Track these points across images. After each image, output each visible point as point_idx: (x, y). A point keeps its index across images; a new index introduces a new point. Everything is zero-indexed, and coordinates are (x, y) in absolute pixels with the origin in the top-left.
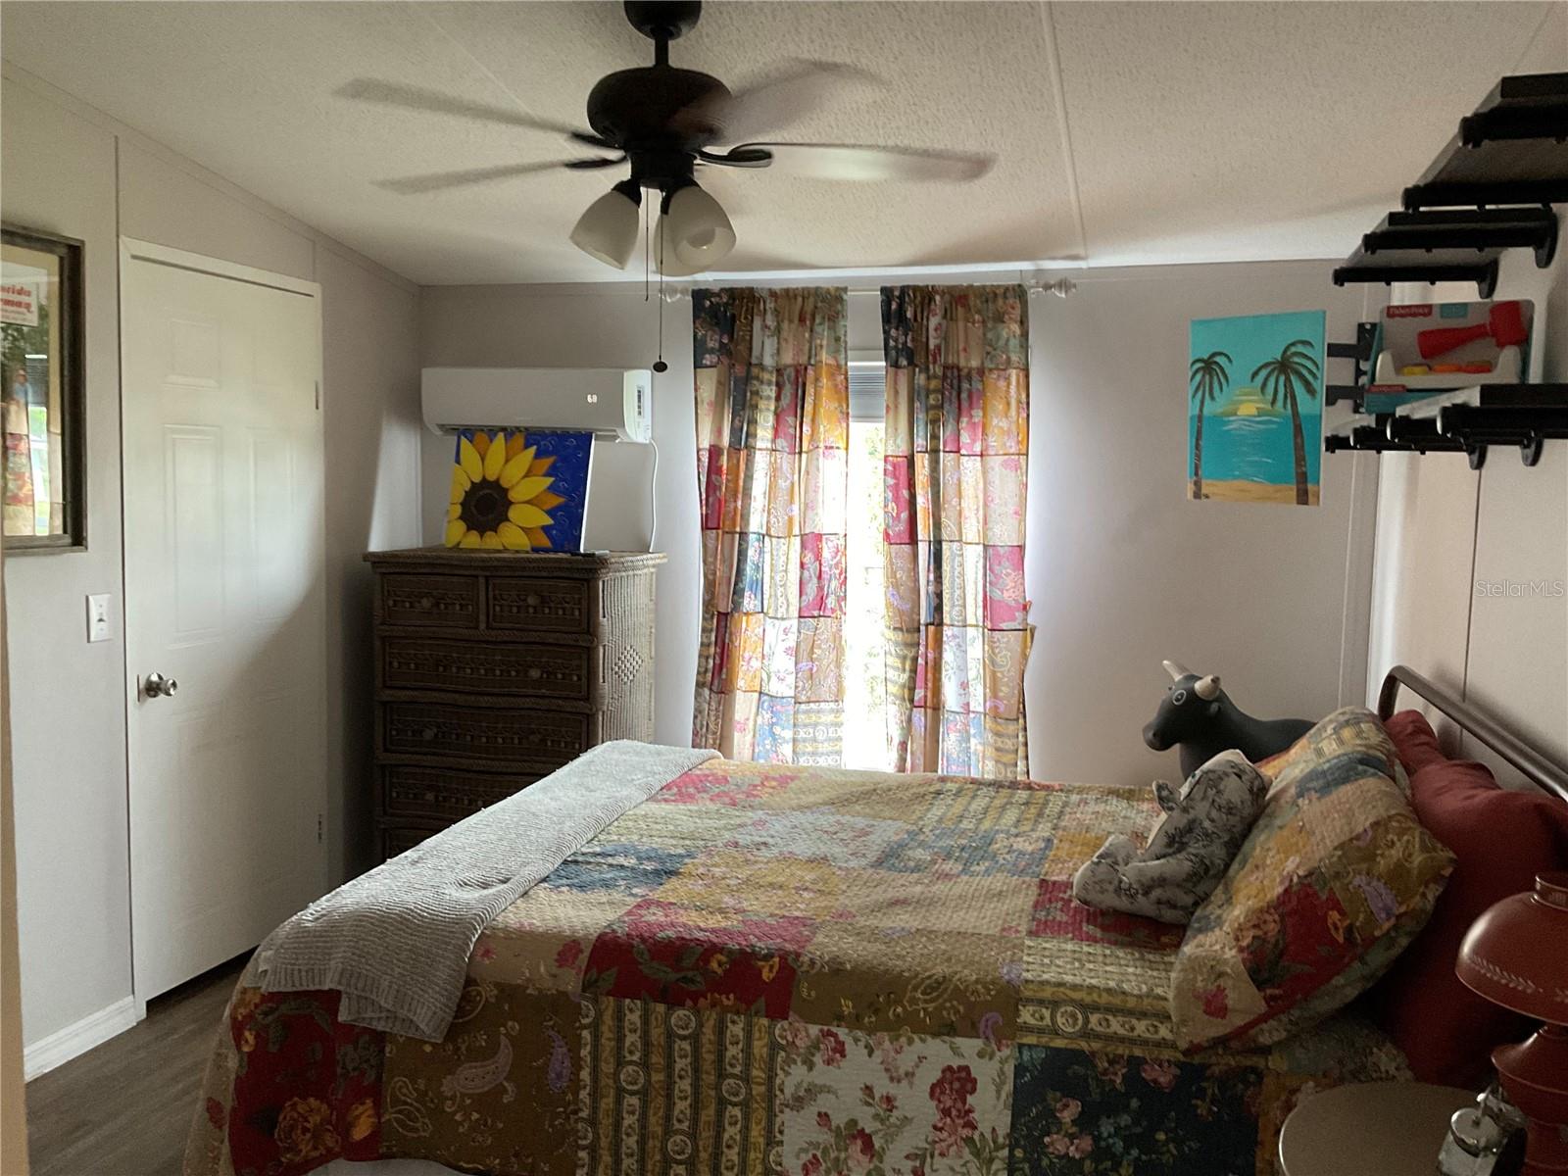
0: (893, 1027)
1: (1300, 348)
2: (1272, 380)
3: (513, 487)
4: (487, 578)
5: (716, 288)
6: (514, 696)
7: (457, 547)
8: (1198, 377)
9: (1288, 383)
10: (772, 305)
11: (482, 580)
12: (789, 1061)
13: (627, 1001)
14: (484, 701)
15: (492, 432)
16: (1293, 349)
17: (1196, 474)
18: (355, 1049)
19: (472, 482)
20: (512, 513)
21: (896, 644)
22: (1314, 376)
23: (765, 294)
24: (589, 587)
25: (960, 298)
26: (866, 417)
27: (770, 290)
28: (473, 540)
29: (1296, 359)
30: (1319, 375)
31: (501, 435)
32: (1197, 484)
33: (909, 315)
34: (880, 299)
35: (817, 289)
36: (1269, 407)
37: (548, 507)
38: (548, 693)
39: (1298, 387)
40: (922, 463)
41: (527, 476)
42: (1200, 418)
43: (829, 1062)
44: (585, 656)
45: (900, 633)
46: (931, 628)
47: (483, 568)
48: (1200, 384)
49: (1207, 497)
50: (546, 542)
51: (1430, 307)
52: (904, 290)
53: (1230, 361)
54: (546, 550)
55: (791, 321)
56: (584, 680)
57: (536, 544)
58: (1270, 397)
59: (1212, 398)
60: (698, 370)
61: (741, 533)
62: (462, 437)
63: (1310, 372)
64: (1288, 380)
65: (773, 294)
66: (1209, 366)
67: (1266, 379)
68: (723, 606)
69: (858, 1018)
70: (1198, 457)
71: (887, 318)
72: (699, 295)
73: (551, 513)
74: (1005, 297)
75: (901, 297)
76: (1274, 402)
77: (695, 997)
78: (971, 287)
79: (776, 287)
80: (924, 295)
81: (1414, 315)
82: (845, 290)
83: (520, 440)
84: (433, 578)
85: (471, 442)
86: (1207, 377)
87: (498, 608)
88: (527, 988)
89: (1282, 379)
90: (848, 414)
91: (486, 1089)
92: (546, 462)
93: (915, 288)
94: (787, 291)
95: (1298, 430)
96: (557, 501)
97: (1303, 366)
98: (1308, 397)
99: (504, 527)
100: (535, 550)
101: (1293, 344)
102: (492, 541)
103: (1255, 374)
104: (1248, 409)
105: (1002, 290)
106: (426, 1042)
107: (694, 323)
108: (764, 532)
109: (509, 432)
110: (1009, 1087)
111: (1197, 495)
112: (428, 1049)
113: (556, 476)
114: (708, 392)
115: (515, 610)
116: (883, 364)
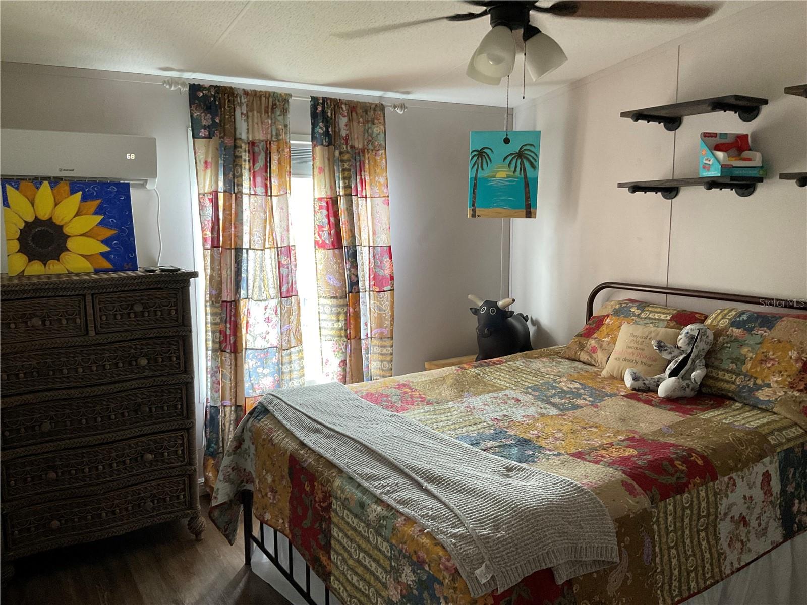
1: (528, 147)
2: (515, 161)
3: (66, 223)
4: (93, 295)
5: (207, 85)
6: (123, 381)
8: (475, 158)
9: (522, 163)
10: (246, 100)
12: (721, 499)
13: (668, 500)
14: (98, 390)
15: (37, 181)
16: (525, 148)
17: (473, 205)
19: (25, 222)
20: (70, 244)
22: (535, 160)
23: (241, 93)
25: (354, 108)
26: (299, 175)
27: (243, 89)
28: (36, 268)
29: (526, 152)
30: (537, 160)
31: (46, 183)
32: (474, 211)
33: (329, 115)
34: (310, 104)
35: (274, 93)
36: (512, 174)
37: (103, 238)
38: (151, 374)
39: (527, 165)
40: (342, 204)
41: (77, 214)
42: (476, 179)
43: (732, 492)
44: (181, 342)
45: (335, 300)
46: (350, 294)
48: (476, 162)
49: (479, 216)
50: (107, 265)
51: (716, 133)
52: (325, 99)
53: (492, 151)
54: (106, 271)
55: (259, 112)
56: (182, 359)
57: (98, 267)
58: (513, 169)
59: (482, 169)
60: (196, 139)
61: (236, 249)
62: (7, 185)
63: (533, 158)
64: (522, 162)
65: (246, 93)
66: (481, 154)
67: (517, 162)
68: (227, 296)
70: (474, 197)
71: (314, 116)
72: (194, 89)
73: (106, 242)
74: (375, 110)
75: (323, 104)
76: (515, 172)
77: (686, 485)
78: (358, 102)
79: (248, 88)
80: (336, 104)
81: (712, 137)
82: (290, 96)
83: (65, 188)
85: (17, 189)
86: (480, 159)
87: (104, 318)
88: (630, 515)
89: (519, 161)
90: (290, 172)
91: (620, 585)
92: (94, 204)
93: (331, 100)
94: (255, 92)
95: (527, 185)
96: (108, 233)
97: (530, 156)
98: (532, 170)
99: (64, 256)
100: (97, 271)
101: (525, 145)
102: (55, 268)
103: (505, 159)
104: (502, 175)
105: (374, 106)
106: (593, 573)
107: (190, 107)
108: (248, 247)
109: (55, 182)
111: (473, 216)
112: (595, 575)
113: (105, 214)
114: (201, 157)
116: (311, 143)
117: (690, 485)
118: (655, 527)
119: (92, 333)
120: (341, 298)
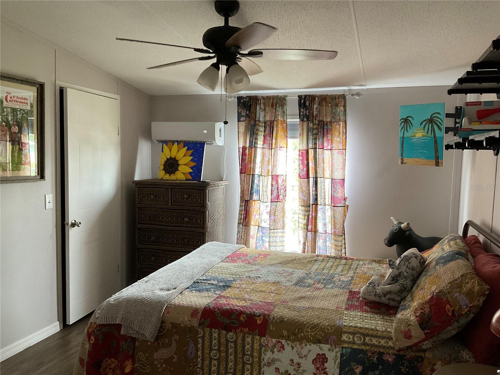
0: (300, 340)
1: (436, 115)
2: (427, 125)
3: (180, 160)
4: (171, 189)
5: (245, 96)
6: (180, 227)
7: (162, 179)
8: (403, 124)
9: (432, 127)
10: (263, 101)
11: (170, 190)
12: (266, 351)
13: (213, 329)
14: (170, 228)
15: (173, 142)
16: (434, 115)
17: (402, 156)
18: (126, 343)
19: (167, 158)
20: (179, 168)
21: (302, 211)
22: (441, 124)
23: (261, 98)
24: (203, 193)
25: (324, 99)
26: (293, 137)
27: (262, 96)
28: (167, 177)
29: (435, 119)
30: (443, 124)
31: (176, 143)
32: (402, 159)
33: (307, 104)
34: (298, 99)
35: (277, 96)
36: (426, 134)
37: (191, 166)
38: (190, 226)
39: (436, 128)
40: (311, 152)
41: (184, 156)
42: (403, 137)
43: (279, 351)
44: (202, 214)
45: (304, 207)
46: (314, 206)
47: (171, 186)
48: (403, 126)
49: (405, 163)
50: (190, 177)
51: (481, 102)
52: (306, 96)
53: (413, 119)
54: (190, 180)
55: (269, 106)
56: (202, 222)
57: (187, 178)
58: (426, 131)
59: (407, 131)
60: (239, 122)
61: (252, 175)
62: (164, 144)
63: (440, 123)
64: (432, 125)
65: (263, 98)
66: (406, 121)
67: (425, 125)
68: (247, 198)
69: (289, 337)
70: (402, 150)
71: (300, 105)
72: (240, 98)
73: (191, 168)
74: (339, 98)
75: (305, 99)
76: (428, 132)
77: (236, 329)
78: (327, 95)
79: (264, 95)
80: (312, 98)
81: (476, 105)
82: (287, 96)
83: (182, 145)
84: (154, 189)
85: (167, 145)
86: (406, 124)
87: (175, 199)
88: (181, 324)
89: (430, 125)
90: (287, 136)
91: (168, 357)
92: (191, 152)
93: (309, 96)
94: (268, 97)
95: (436, 142)
96: (193, 164)
97: (438, 121)
98: (439, 131)
99: (177, 172)
100: (187, 180)
101: (434, 114)
102: (173, 177)
103: (421, 123)
104: (419, 135)
105: (338, 96)
106: (149, 341)
107: (238, 107)
108: (260, 174)
109: (179, 142)
110: (338, 361)
111: (402, 163)
112: (149, 343)
113: (193, 156)
114: (242, 129)
115: (180, 199)
116: (299, 120)
117: (237, 330)
118: (200, 340)
119: (170, 204)
120: (306, 206)
